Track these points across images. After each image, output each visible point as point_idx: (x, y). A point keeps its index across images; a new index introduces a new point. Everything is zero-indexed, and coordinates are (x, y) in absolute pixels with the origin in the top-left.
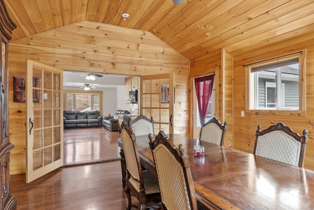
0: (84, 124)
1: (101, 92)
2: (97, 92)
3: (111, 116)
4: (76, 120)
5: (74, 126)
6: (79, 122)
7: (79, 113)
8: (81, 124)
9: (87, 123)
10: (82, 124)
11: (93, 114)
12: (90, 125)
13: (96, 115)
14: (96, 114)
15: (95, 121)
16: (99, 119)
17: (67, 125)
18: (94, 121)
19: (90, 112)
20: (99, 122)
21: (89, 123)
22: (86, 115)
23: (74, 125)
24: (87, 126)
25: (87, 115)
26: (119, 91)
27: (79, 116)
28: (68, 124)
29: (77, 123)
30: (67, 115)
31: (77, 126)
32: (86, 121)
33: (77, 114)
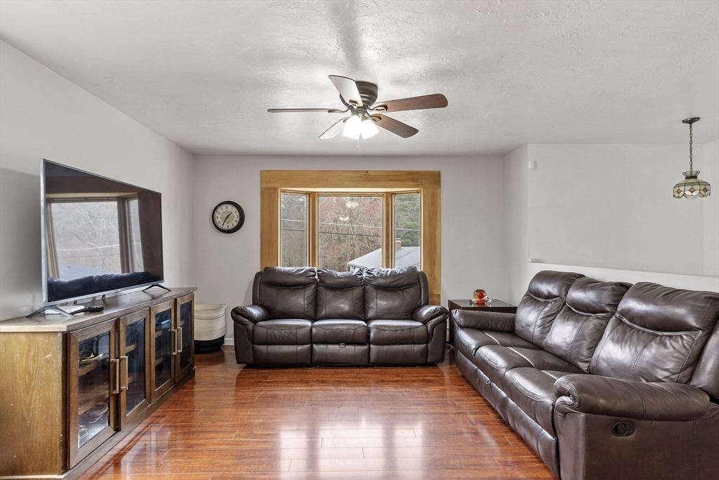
0: (347, 343)
1: (431, 180)
2: (414, 180)
3: (490, 304)
4: (309, 323)
5: (296, 353)
6: (322, 331)
7: (328, 281)
8: (331, 347)
9: (365, 339)
10: (336, 347)
11: (392, 286)
12: (378, 353)
13: (408, 295)
14: (409, 285)
15: (405, 334)
16: (425, 323)
17: (263, 348)
18: (402, 328)
19: (381, 277)
20: (427, 338)
21: (377, 342)
22: (357, 292)
23: (300, 348)
24: (365, 361)
25: (364, 291)
26: (530, 165)
27: (327, 295)
28: (268, 343)
29: (311, 339)
30: (272, 292)
31: (315, 358)
32: (361, 330)
33: (317, 286)
